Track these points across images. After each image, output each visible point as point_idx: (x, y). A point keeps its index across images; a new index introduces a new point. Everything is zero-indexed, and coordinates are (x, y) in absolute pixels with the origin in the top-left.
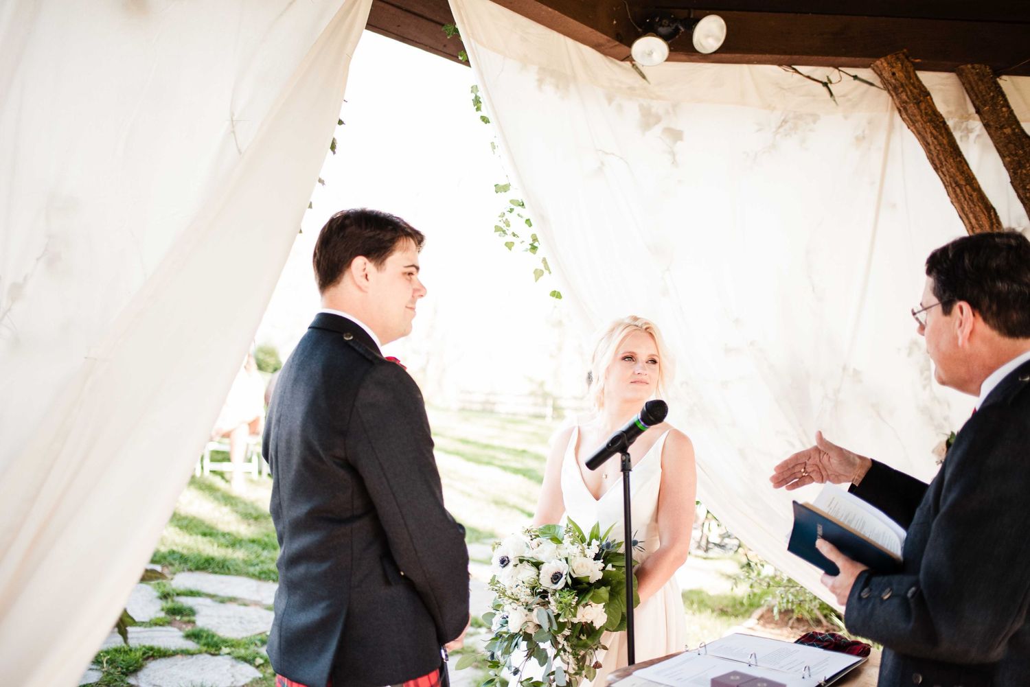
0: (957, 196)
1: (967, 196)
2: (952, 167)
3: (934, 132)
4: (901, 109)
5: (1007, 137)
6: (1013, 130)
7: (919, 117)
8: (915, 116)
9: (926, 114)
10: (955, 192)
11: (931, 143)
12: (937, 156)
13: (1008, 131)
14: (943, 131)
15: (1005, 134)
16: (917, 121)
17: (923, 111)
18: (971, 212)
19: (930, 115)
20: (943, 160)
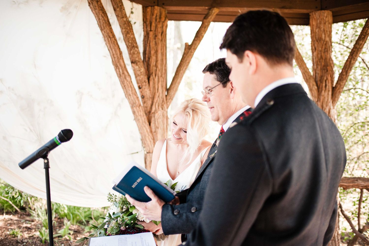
0: (109, 41)
1: (113, 42)
2: (108, 30)
3: (102, 15)
4: (91, 3)
5: (125, 22)
6: (126, 19)
7: (97, 8)
8: (96, 6)
9: (100, 7)
10: (108, 40)
11: (101, 19)
12: (103, 24)
13: (125, 19)
14: (106, 15)
15: (123, 20)
16: (96, 9)
17: (99, 6)
18: (114, 48)
19: (101, 8)
20: (105, 26)
